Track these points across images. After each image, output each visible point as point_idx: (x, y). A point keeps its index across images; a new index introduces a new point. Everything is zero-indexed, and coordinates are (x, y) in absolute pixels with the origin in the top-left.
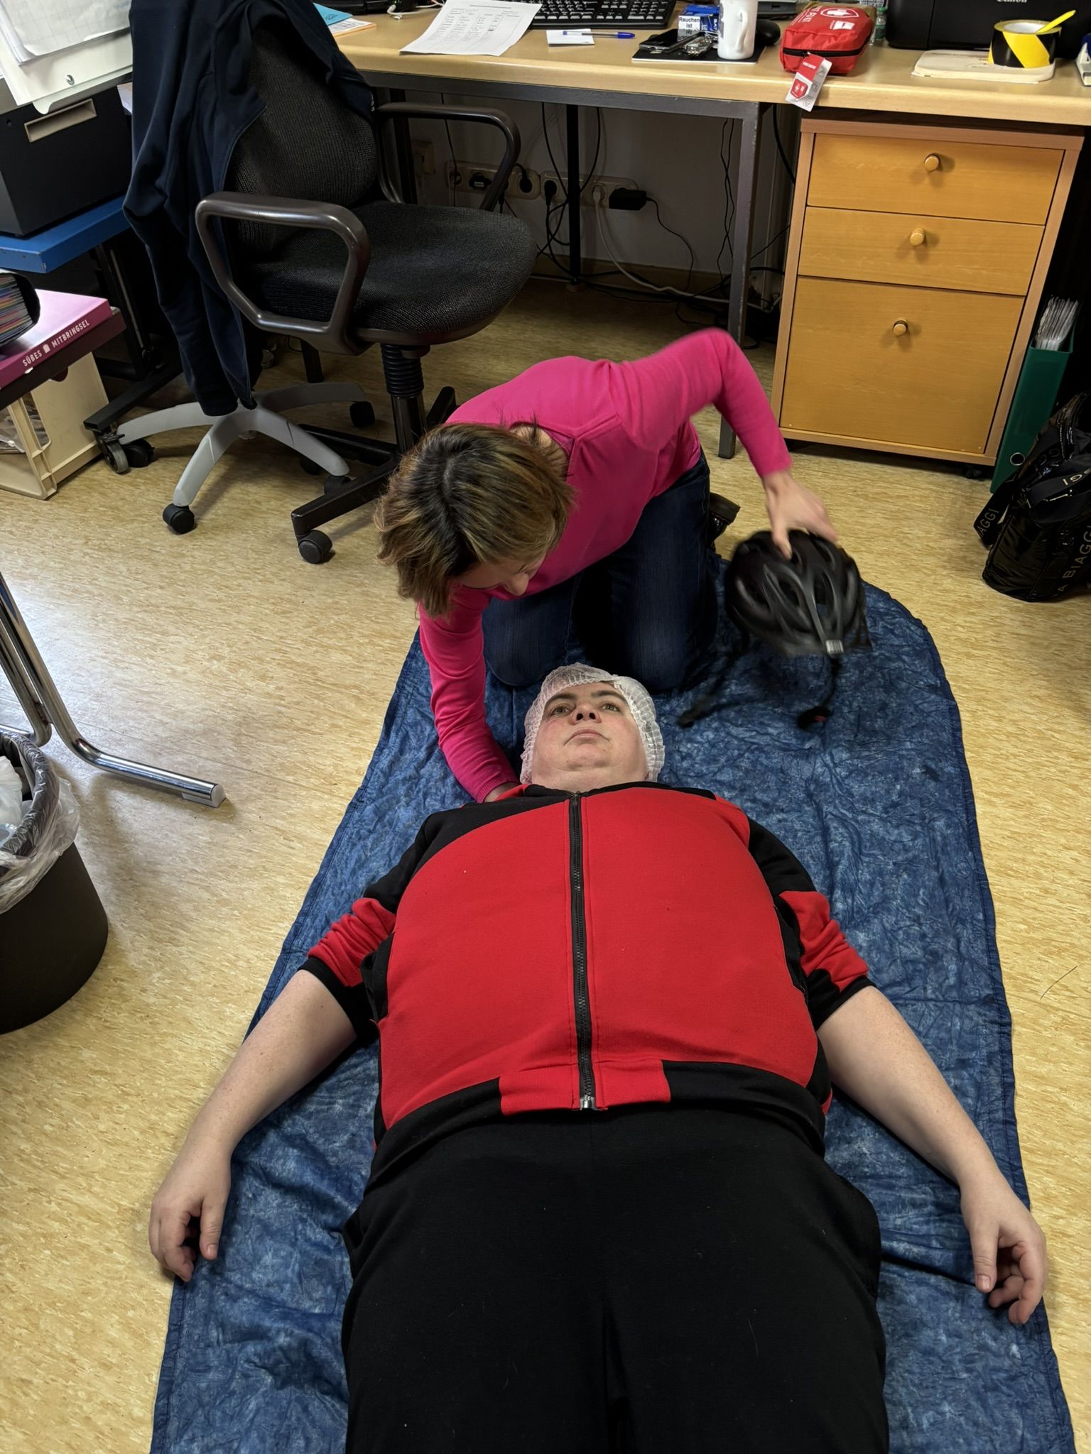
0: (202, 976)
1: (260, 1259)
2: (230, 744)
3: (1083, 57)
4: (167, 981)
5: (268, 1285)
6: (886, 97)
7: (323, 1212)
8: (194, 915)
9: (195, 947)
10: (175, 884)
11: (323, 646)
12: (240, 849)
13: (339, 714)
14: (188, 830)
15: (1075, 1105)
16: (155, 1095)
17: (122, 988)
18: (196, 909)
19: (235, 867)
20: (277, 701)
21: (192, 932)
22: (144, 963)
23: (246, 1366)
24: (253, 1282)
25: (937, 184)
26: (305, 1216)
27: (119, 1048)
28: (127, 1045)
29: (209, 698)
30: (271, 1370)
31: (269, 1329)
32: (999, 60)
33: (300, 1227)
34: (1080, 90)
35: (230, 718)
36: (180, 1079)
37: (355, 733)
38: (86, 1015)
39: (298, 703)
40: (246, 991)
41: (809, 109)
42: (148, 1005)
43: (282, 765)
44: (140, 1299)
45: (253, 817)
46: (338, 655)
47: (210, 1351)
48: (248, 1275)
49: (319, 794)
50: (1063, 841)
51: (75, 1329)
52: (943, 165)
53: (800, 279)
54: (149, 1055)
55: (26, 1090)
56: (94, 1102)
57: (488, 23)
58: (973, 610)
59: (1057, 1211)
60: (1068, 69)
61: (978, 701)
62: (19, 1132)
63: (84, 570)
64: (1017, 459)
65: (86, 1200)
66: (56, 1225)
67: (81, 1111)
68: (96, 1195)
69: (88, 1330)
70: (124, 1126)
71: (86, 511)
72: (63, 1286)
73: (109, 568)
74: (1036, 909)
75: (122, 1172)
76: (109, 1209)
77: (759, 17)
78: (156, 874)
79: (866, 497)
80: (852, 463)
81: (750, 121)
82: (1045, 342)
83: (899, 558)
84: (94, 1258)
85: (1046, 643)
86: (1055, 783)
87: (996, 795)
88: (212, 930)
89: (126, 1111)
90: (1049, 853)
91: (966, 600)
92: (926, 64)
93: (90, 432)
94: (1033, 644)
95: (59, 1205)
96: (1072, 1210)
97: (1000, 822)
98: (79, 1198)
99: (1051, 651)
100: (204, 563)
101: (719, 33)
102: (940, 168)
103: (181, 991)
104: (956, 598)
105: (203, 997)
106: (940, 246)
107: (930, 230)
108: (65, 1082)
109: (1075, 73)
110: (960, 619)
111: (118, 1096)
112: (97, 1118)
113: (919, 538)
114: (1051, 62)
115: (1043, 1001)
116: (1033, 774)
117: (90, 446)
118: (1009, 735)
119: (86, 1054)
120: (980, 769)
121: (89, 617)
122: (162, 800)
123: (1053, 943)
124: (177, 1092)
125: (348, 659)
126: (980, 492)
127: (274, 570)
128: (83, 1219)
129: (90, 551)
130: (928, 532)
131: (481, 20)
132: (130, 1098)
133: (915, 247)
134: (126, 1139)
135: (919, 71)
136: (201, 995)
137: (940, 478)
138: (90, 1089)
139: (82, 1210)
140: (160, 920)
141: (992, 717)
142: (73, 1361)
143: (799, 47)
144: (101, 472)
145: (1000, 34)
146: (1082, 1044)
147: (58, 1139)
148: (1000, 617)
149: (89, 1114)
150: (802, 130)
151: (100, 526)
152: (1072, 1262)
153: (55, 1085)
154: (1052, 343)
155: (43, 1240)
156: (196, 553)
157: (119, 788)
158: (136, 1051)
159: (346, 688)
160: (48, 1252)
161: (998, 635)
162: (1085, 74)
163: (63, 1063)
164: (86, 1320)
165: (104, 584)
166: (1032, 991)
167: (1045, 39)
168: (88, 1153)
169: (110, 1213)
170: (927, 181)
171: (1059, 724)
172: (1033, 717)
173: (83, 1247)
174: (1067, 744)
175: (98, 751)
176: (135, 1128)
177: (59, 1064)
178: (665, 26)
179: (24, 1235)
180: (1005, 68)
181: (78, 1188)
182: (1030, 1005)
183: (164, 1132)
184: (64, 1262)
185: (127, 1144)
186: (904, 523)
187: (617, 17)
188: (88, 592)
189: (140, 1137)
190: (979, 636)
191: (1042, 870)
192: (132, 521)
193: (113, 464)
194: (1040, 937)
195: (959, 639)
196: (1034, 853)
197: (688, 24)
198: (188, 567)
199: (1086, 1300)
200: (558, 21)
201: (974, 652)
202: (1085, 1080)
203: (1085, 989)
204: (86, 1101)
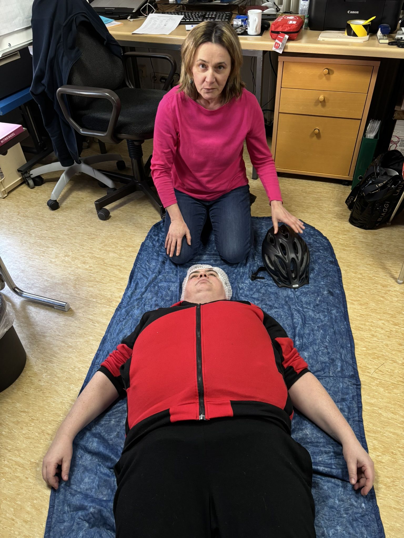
0: (62, 375)
1: (83, 480)
2: (72, 288)
3: (379, 33)
4: (49, 377)
5: (86, 490)
6: (308, 48)
7: (107, 462)
8: (58, 351)
9: (59, 363)
10: (52, 340)
11: (107, 251)
12: (76, 327)
13: (113, 276)
14: (56, 320)
15: (384, 414)
16: (44, 420)
17: (32, 380)
18: (59, 349)
19: (74, 333)
20: (90, 271)
21: (58, 358)
22: (40, 370)
23: (78, 520)
24: (81, 489)
25: (328, 79)
26: (100, 463)
27: (31, 403)
28: (34, 401)
29: (64, 271)
30: (88, 522)
31: (87, 506)
32: (349, 34)
33: (98, 468)
34: (378, 44)
35: (72, 278)
36: (53, 413)
37: (118, 283)
38: (18, 390)
39: (97, 272)
40: (78, 380)
41: (281, 52)
42: (41, 386)
43: (91, 295)
44: (38, 496)
45: (81, 315)
46: (112, 254)
47: (65, 515)
48: (79, 486)
49: (105, 306)
50: (379, 317)
51: (14, 508)
52: (330, 72)
53: (280, 114)
54: (42, 405)
56: (21, 423)
57: (164, 23)
58: (345, 233)
59: (378, 454)
60: (374, 37)
61: (348, 267)
63: (18, 224)
64: (360, 178)
65: (18, 459)
66: (7, 469)
67: (16, 426)
68: (22, 457)
69: (19, 508)
70: (32, 432)
71: (18, 202)
72: (9, 492)
73: (27, 223)
74: (369, 342)
75: (31, 449)
76: (27, 463)
77: (262, 19)
78: (45, 337)
79: (306, 192)
80: (301, 180)
81: (260, 57)
82: (369, 135)
83: (318, 214)
84: (21, 481)
85: (372, 245)
86: (376, 296)
87: (354, 301)
88: (65, 357)
89: (33, 426)
90: (374, 321)
91: (343, 229)
92: (323, 36)
93: (20, 173)
94: (367, 245)
95: (8, 461)
96: (383, 453)
97: (356, 311)
98: (15, 459)
99: (374, 247)
100: (62, 221)
101: (248, 25)
102: (329, 73)
103: (54, 380)
104: (339, 229)
105: (62, 382)
106: (330, 102)
107: (326, 96)
108: (10, 415)
109: (377, 39)
110: (341, 237)
111: (30, 420)
112: (22, 429)
113: (325, 207)
114: (368, 35)
115: (372, 376)
116: (367, 293)
117: (20, 178)
118: (359, 278)
119: (18, 405)
120: (348, 291)
121: (19, 242)
122: (47, 309)
123: (376, 355)
124: (52, 418)
125: (116, 255)
126: (348, 190)
127: (89, 223)
128: (17, 467)
129: (20, 217)
130: (329, 205)
131: (162, 21)
132: (34, 421)
133: (321, 102)
134: (33, 436)
135: (320, 39)
136: (61, 382)
137: (333, 185)
138: (19, 418)
139: (17, 463)
140: (46, 354)
141: (353, 272)
142: (13, 520)
143: (276, 30)
144: (24, 188)
145: (349, 25)
146: (387, 392)
147: (7, 437)
148: (356, 236)
149: (19, 428)
150: (279, 60)
151: (24, 208)
152: (384, 472)
153: (7, 417)
154: (371, 136)
155: (2, 475)
156: (59, 217)
157: (31, 305)
158: (37, 403)
159: (115, 266)
160: (4, 479)
161: (355, 242)
162: (380, 39)
163: (9, 409)
164: (18, 504)
165: (25, 229)
166: (368, 372)
167: (365, 26)
168: (19, 442)
169: (27, 464)
170: (324, 78)
171: (377, 274)
172: (368, 272)
173: (17, 477)
174: (380, 282)
175: (22, 291)
176: (36, 432)
180: (351, 37)
181: (16, 456)
182: (368, 377)
183: (47, 433)
184: (10, 483)
185: (33, 438)
186: (320, 201)
188: (19, 232)
189: (38, 436)
190: (348, 243)
191: (371, 328)
192: (36, 206)
193: (28, 185)
194: (371, 353)
195: (340, 244)
196: (368, 322)
197: (237, 22)
198: (56, 223)
199: (389, 486)
200: (190, 21)
201: (346, 248)
202: (388, 405)
203: (387, 371)
204: (18, 423)
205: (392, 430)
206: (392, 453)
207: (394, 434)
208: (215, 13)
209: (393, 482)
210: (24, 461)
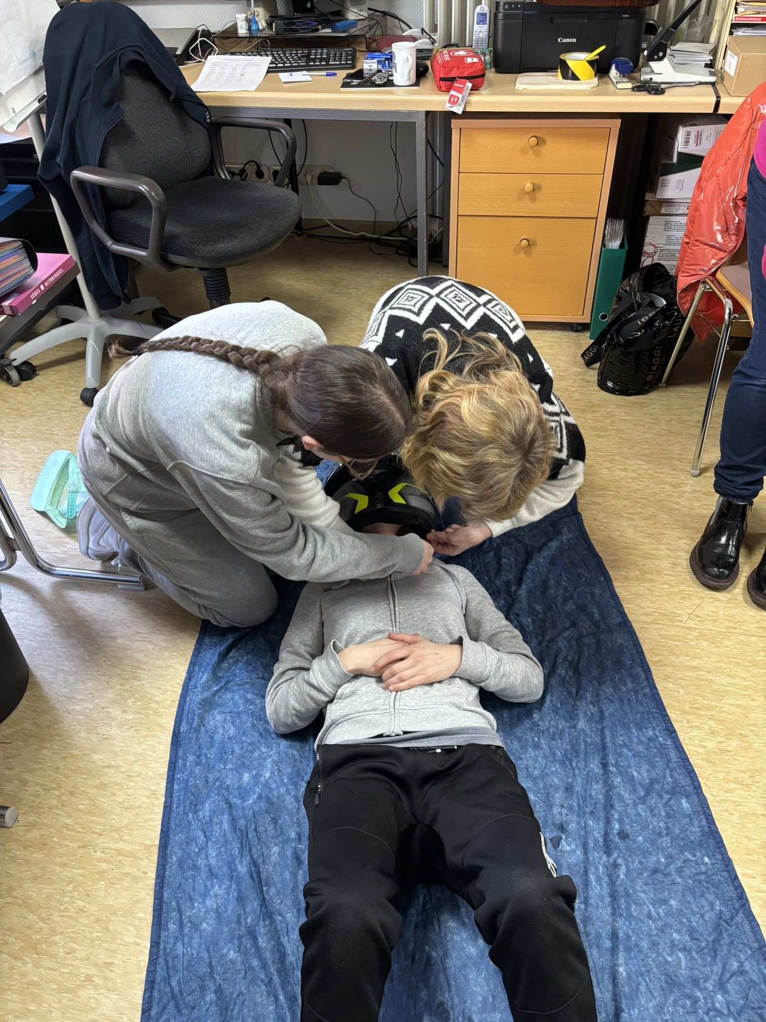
0: (162, 696)
3: (613, 72)
4: (139, 703)
6: (503, 103)
8: (146, 660)
9: (152, 679)
15: (717, 680)
16: (150, 774)
18: (146, 656)
21: (148, 670)
25: (537, 154)
27: (118, 750)
28: (122, 747)
32: (565, 77)
34: (615, 91)
41: (460, 112)
42: (129, 720)
50: (678, 535)
52: (540, 142)
53: (459, 218)
54: (139, 750)
55: (59, 787)
56: (109, 785)
57: (239, 71)
58: (595, 409)
59: (720, 739)
60: (606, 79)
61: (611, 461)
62: (62, 813)
63: (6, 452)
64: (604, 317)
65: (121, 845)
66: (104, 866)
67: (102, 792)
68: (127, 841)
70: (134, 796)
72: (119, 901)
73: (23, 448)
74: (671, 575)
75: (141, 824)
76: (138, 848)
77: (417, 58)
78: (113, 638)
81: (421, 123)
84: (136, 879)
85: (642, 423)
86: (665, 502)
87: (633, 514)
88: (161, 667)
89: (133, 787)
90: (672, 542)
91: (590, 404)
92: (523, 82)
94: (635, 424)
95: (102, 852)
96: (729, 737)
98: (115, 845)
99: (646, 427)
101: (393, 70)
102: (538, 144)
103: (150, 707)
106: (543, 191)
107: (536, 182)
108: (85, 777)
109: (611, 83)
110: (589, 416)
111: (126, 779)
112: (114, 795)
114: (596, 76)
115: (686, 625)
116: (652, 499)
118: (633, 479)
119: (95, 757)
120: (620, 500)
121: (18, 482)
123: (686, 591)
126: (583, 339)
128: (121, 858)
131: (234, 69)
132: (133, 778)
133: (528, 193)
135: (519, 86)
136: (164, 708)
137: (557, 334)
138: (105, 778)
139: (119, 852)
140: (124, 667)
141: (620, 469)
142: (139, 945)
143: (449, 76)
145: (565, 61)
146: (713, 645)
147: (90, 812)
148: (613, 412)
149: (109, 794)
150: (452, 127)
152: (735, 765)
153: (79, 780)
154: (615, 244)
155: (97, 876)
157: (72, 589)
158: (130, 749)
160: (103, 883)
161: (613, 422)
162: (617, 83)
163: (80, 765)
165: (23, 460)
166: (679, 621)
167: (591, 63)
168: (114, 817)
169: (140, 850)
170: (531, 152)
171: (661, 468)
172: (645, 467)
173: (127, 874)
174: (668, 480)
175: (53, 566)
177: (78, 766)
178: (354, 67)
179: (83, 876)
180: (569, 81)
181: (114, 840)
182: (679, 629)
184: (117, 886)
185: (139, 807)
187: (322, 63)
189: (147, 801)
190: (602, 424)
192: (32, 416)
193: (9, 380)
194: (677, 590)
195: (590, 427)
196: (663, 544)
197: (369, 65)
199: (747, 785)
200: (284, 67)
201: (602, 433)
202: (719, 665)
203: (708, 615)
204: (103, 786)
205: (733, 702)
206: (741, 735)
207: (737, 706)
208: (325, 51)
209: (752, 777)
210: (133, 847)
